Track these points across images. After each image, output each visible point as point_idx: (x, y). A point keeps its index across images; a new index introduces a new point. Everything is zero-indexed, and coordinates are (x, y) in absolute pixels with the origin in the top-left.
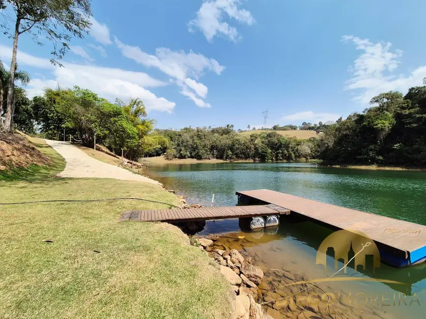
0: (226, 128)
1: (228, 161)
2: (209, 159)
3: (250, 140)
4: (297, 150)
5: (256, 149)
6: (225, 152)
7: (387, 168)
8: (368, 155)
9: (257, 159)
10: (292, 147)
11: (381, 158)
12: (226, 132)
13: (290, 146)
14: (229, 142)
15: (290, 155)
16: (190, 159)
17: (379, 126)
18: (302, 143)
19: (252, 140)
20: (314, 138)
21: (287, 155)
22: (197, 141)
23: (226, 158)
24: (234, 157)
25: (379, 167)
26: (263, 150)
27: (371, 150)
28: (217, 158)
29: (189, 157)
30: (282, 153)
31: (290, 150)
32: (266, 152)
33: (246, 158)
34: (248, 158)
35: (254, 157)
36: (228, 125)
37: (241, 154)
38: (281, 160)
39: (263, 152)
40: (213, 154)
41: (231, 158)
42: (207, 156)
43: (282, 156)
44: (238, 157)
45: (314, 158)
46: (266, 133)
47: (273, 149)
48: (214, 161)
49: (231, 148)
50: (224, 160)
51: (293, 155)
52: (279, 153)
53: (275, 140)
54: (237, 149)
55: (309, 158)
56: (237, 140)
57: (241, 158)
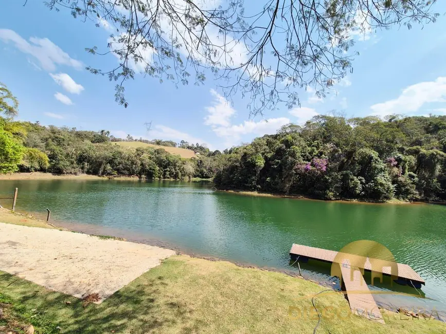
0: (100, 134)
1: (105, 178)
2: (75, 174)
3: (136, 154)
4: (183, 169)
5: (142, 164)
6: (103, 167)
7: (264, 195)
8: (251, 183)
9: (143, 176)
10: (178, 166)
11: (259, 186)
12: (100, 139)
13: (177, 164)
14: (109, 154)
15: (177, 173)
16: (38, 173)
17: (258, 164)
18: (187, 162)
19: (138, 154)
20: (194, 158)
21: (174, 173)
22: (55, 147)
23: (103, 174)
24: (115, 172)
25: (259, 193)
26: (151, 166)
27: (253, 180)
28: (88, 173)
29: (36, 170)
30: (169, 171)
31: (177, 168)
32: (154, 170)
33: (130, 175)
34: (132, 175)
35: (139, 174)
36: (102, 131)
37: (124, 170)
38: (168, 178)
39: (150, 169)
40: (83, 168)
41: (109, 174)
42: (73, 171)
43: (170, 174)
44: (120, 173)
45: (195, 176)
46: (153, 148)
47: (161, 166)
48: (83, 177)
49: (111, 162)
50: (99, 176)
51: (180, 174)
52: (167, 171)
53: (163, 157)
54: (119, 163)
55: (191, 176)
56: (120, 153)
57: (124, 174)
